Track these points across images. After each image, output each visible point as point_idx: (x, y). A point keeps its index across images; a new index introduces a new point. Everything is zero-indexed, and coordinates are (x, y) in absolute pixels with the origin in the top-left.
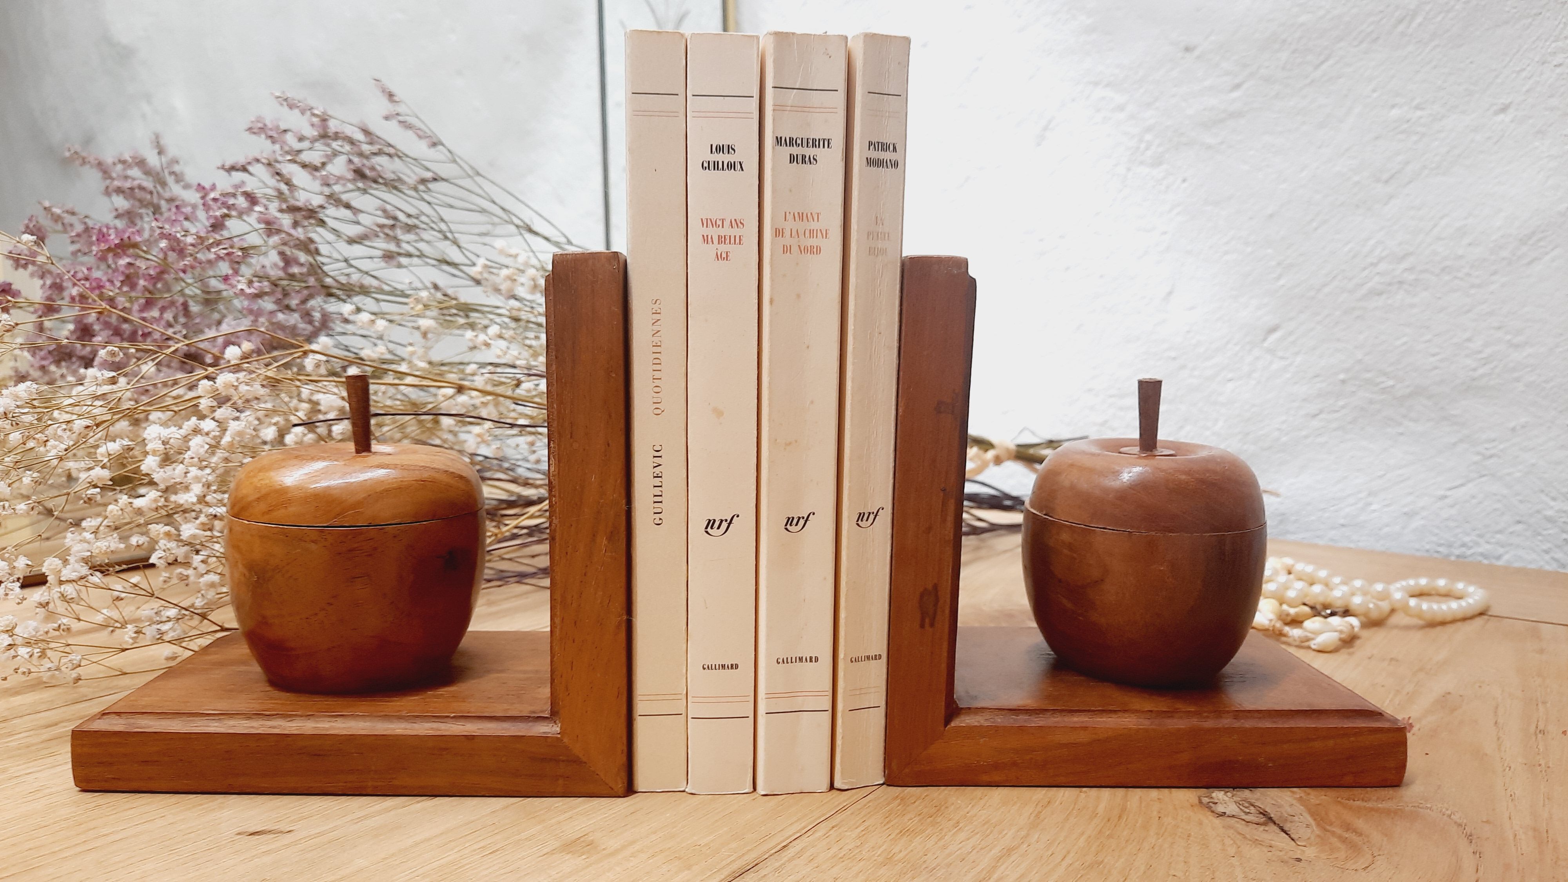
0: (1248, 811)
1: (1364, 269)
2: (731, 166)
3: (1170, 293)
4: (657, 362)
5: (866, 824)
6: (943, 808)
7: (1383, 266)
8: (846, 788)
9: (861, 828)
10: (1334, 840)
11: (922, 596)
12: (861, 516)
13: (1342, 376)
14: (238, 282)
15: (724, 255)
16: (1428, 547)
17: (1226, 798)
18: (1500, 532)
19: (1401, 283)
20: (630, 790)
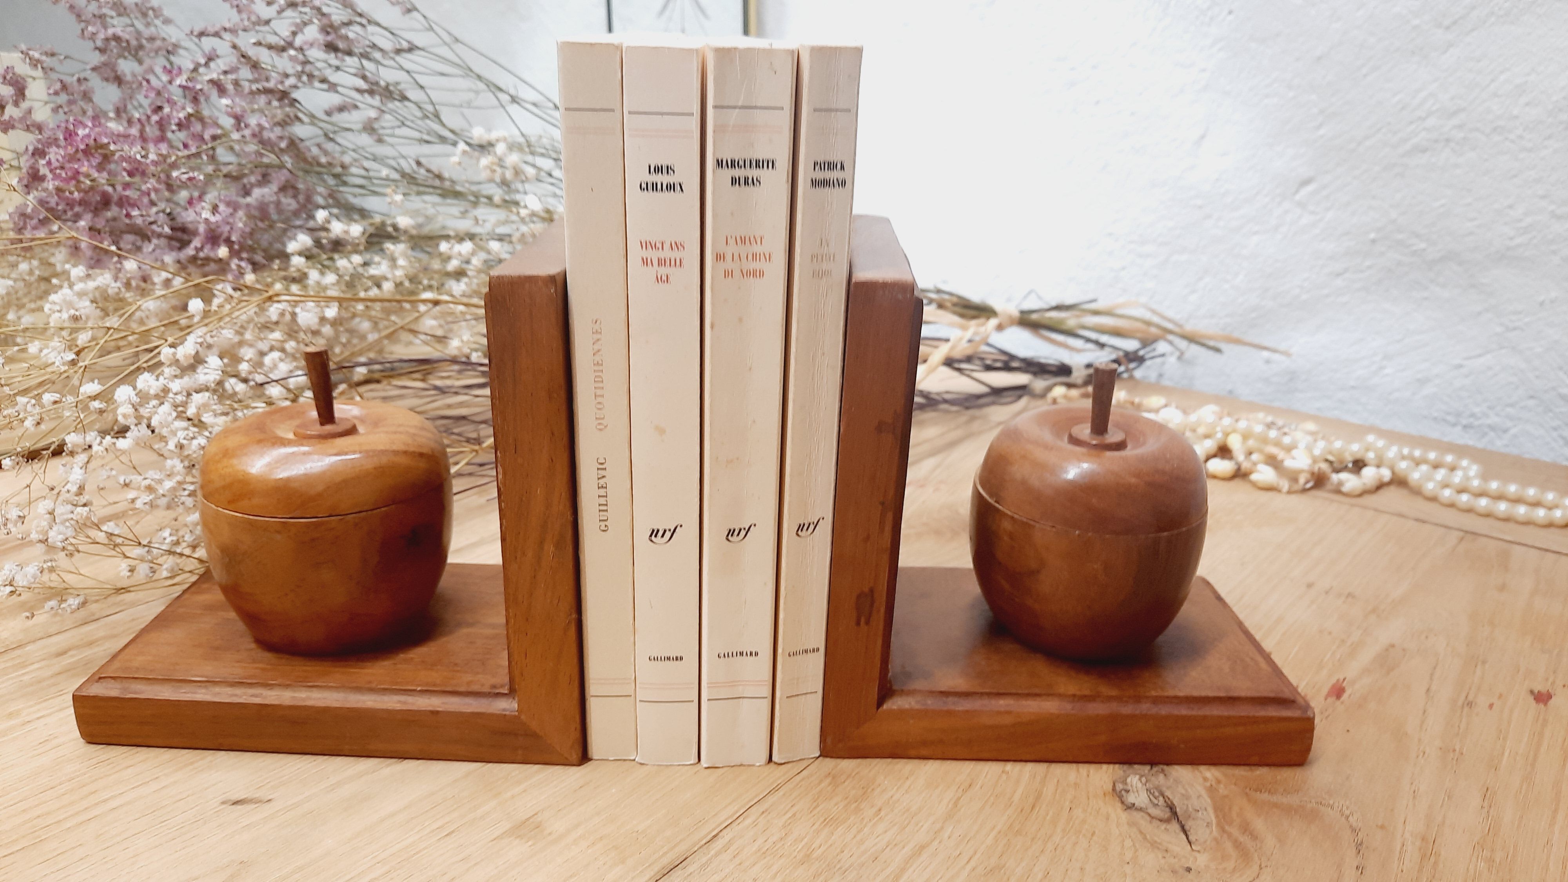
0: (1156, 802)
1: (1411, 123)
2: (671, 187)
3: (1203, 137)
4: (598, 380)
5: (795, 809)
6: (869, 790)
7: (1431, 122)
8: (783, 762)
9: (789, 815)
10: (1228, 845)
11: (859, 597)
12: (801, 527)
13: (1372, 236)
14: (203, 208)
15: (664, 278)
16: (1436, 414)
17: (1139, 785)
18: (1512, 405)
19: (1448, 140)
20: (584, 757)
